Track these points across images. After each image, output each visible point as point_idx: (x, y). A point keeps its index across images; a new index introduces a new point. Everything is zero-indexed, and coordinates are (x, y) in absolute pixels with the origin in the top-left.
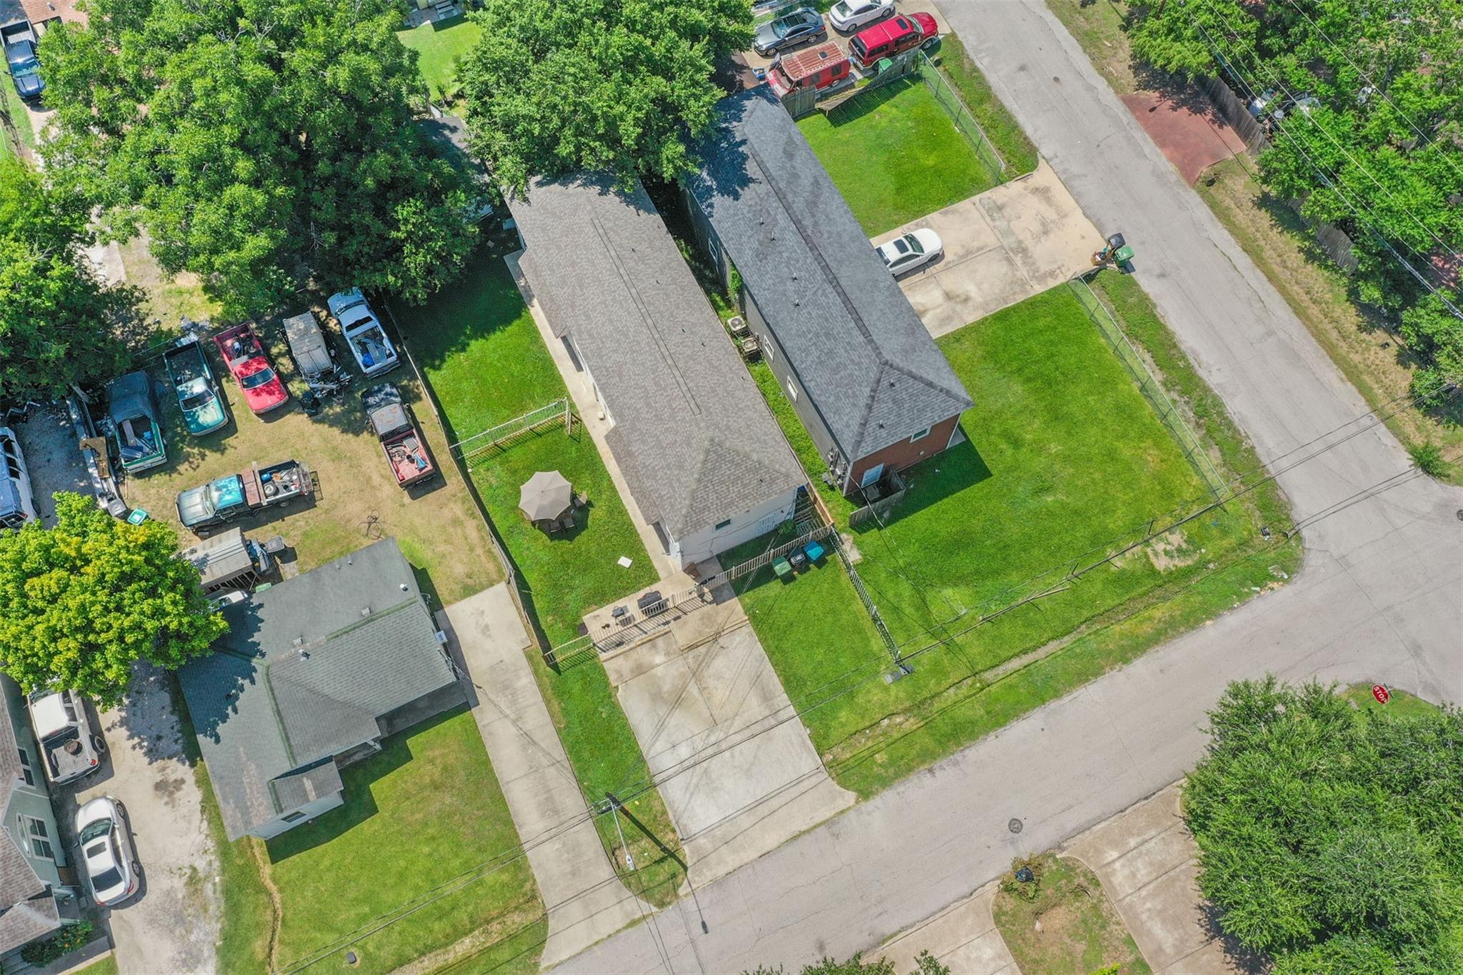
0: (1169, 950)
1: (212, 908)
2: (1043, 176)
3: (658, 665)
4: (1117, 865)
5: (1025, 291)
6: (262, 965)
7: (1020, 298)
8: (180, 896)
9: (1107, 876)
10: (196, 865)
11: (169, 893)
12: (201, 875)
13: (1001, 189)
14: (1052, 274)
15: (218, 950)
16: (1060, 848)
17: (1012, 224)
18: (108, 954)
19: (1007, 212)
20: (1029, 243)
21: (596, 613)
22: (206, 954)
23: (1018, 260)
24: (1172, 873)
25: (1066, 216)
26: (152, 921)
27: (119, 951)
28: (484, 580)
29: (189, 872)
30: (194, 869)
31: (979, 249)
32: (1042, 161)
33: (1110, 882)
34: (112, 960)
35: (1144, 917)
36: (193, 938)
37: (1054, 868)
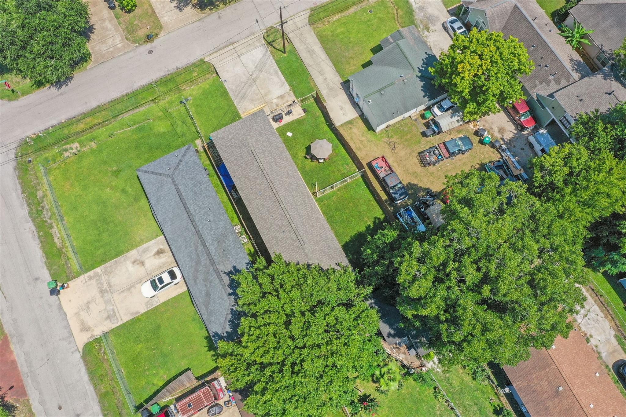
0: (107, 21)
1: (419, 22)
2: (82, 339)
3: (275, 98)
4: (118, 43)
5: (105, 268)
6: (398, 8)
7: (108, 264)
8: (430, 24)
9: (122, 39)
10: (428, 33)
11: (434, 25)
12: (425, 30)
13: (106, 329)
14: (90, 278)
15: (414, 11)
16: (136, 47)
17: (105, 308)
18: (448, 9)
19: (106, 315)
20: (98, 296)
21: (300, 116)
22: (417, 10)
23: (105, 286)
24: (100, 41)
25: (76, 314)
26: (437, 18)
27: (445, 10)
28: (345, 127)
29: (430, 31)
30: (428, 32)
31: (123, 292)
32: (81, 349)
33: (122, 38)
34: (447, 9)
35: (113, 29)
36: (423, 14)
37: (140, 42)
